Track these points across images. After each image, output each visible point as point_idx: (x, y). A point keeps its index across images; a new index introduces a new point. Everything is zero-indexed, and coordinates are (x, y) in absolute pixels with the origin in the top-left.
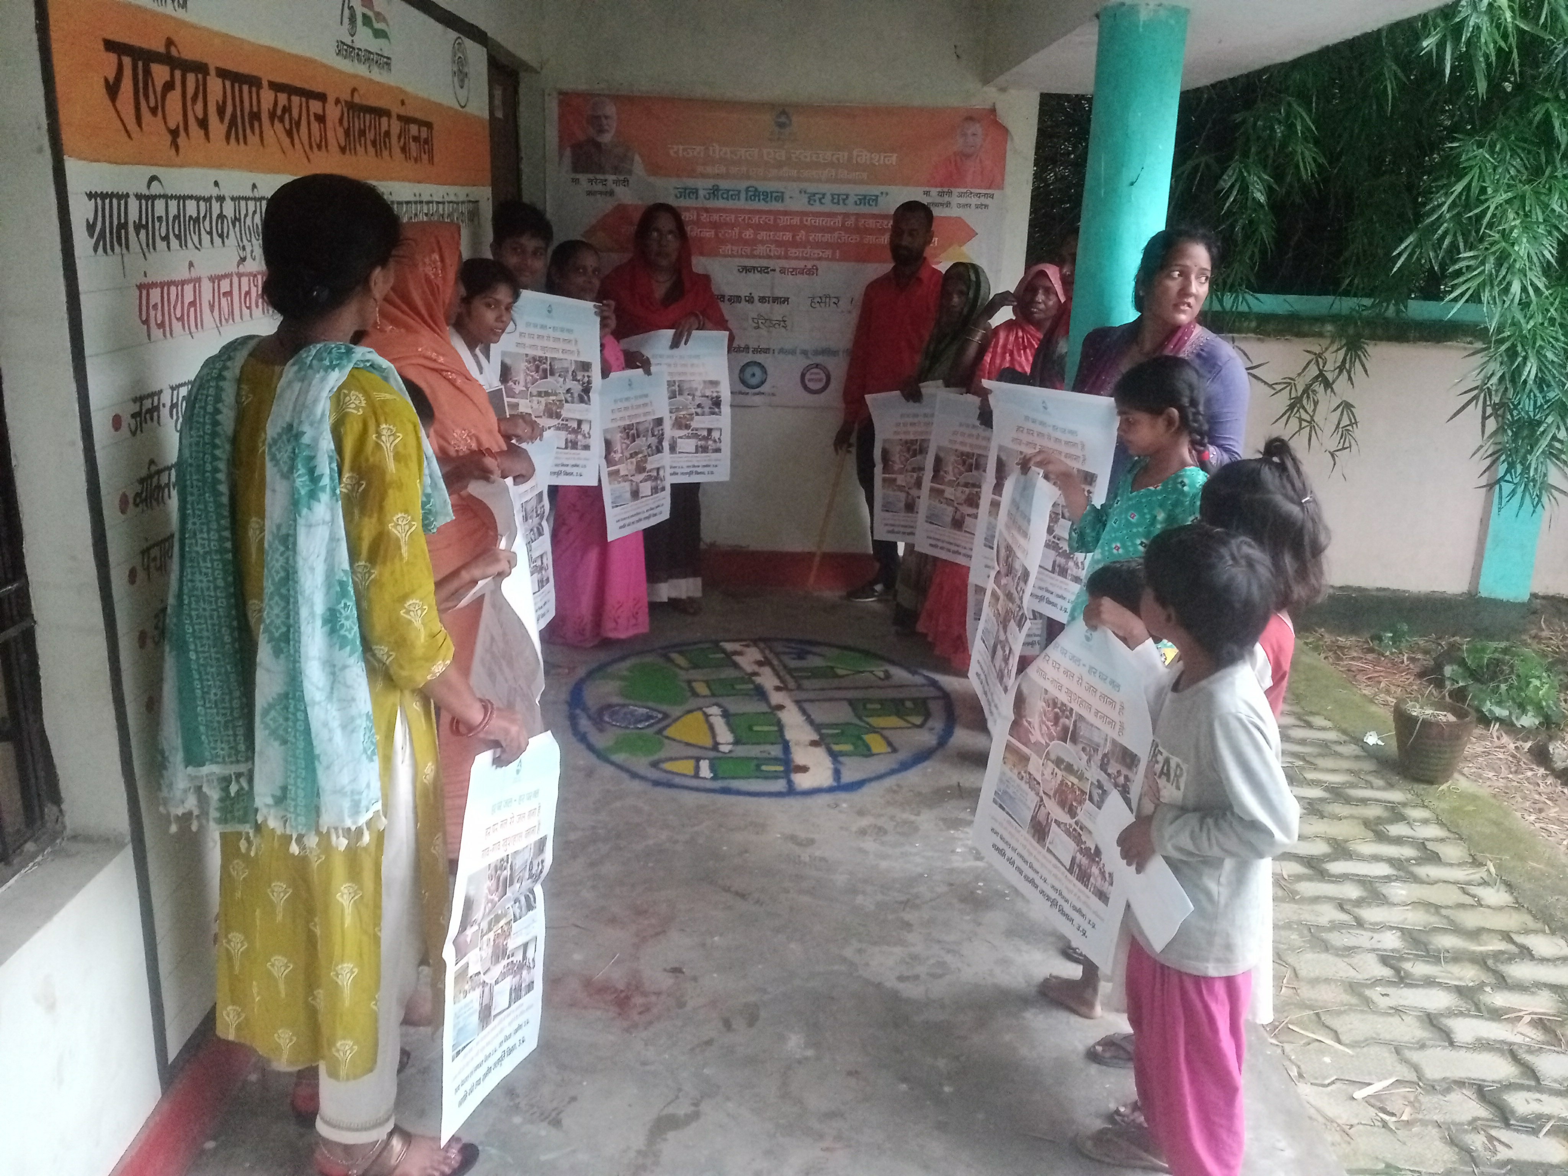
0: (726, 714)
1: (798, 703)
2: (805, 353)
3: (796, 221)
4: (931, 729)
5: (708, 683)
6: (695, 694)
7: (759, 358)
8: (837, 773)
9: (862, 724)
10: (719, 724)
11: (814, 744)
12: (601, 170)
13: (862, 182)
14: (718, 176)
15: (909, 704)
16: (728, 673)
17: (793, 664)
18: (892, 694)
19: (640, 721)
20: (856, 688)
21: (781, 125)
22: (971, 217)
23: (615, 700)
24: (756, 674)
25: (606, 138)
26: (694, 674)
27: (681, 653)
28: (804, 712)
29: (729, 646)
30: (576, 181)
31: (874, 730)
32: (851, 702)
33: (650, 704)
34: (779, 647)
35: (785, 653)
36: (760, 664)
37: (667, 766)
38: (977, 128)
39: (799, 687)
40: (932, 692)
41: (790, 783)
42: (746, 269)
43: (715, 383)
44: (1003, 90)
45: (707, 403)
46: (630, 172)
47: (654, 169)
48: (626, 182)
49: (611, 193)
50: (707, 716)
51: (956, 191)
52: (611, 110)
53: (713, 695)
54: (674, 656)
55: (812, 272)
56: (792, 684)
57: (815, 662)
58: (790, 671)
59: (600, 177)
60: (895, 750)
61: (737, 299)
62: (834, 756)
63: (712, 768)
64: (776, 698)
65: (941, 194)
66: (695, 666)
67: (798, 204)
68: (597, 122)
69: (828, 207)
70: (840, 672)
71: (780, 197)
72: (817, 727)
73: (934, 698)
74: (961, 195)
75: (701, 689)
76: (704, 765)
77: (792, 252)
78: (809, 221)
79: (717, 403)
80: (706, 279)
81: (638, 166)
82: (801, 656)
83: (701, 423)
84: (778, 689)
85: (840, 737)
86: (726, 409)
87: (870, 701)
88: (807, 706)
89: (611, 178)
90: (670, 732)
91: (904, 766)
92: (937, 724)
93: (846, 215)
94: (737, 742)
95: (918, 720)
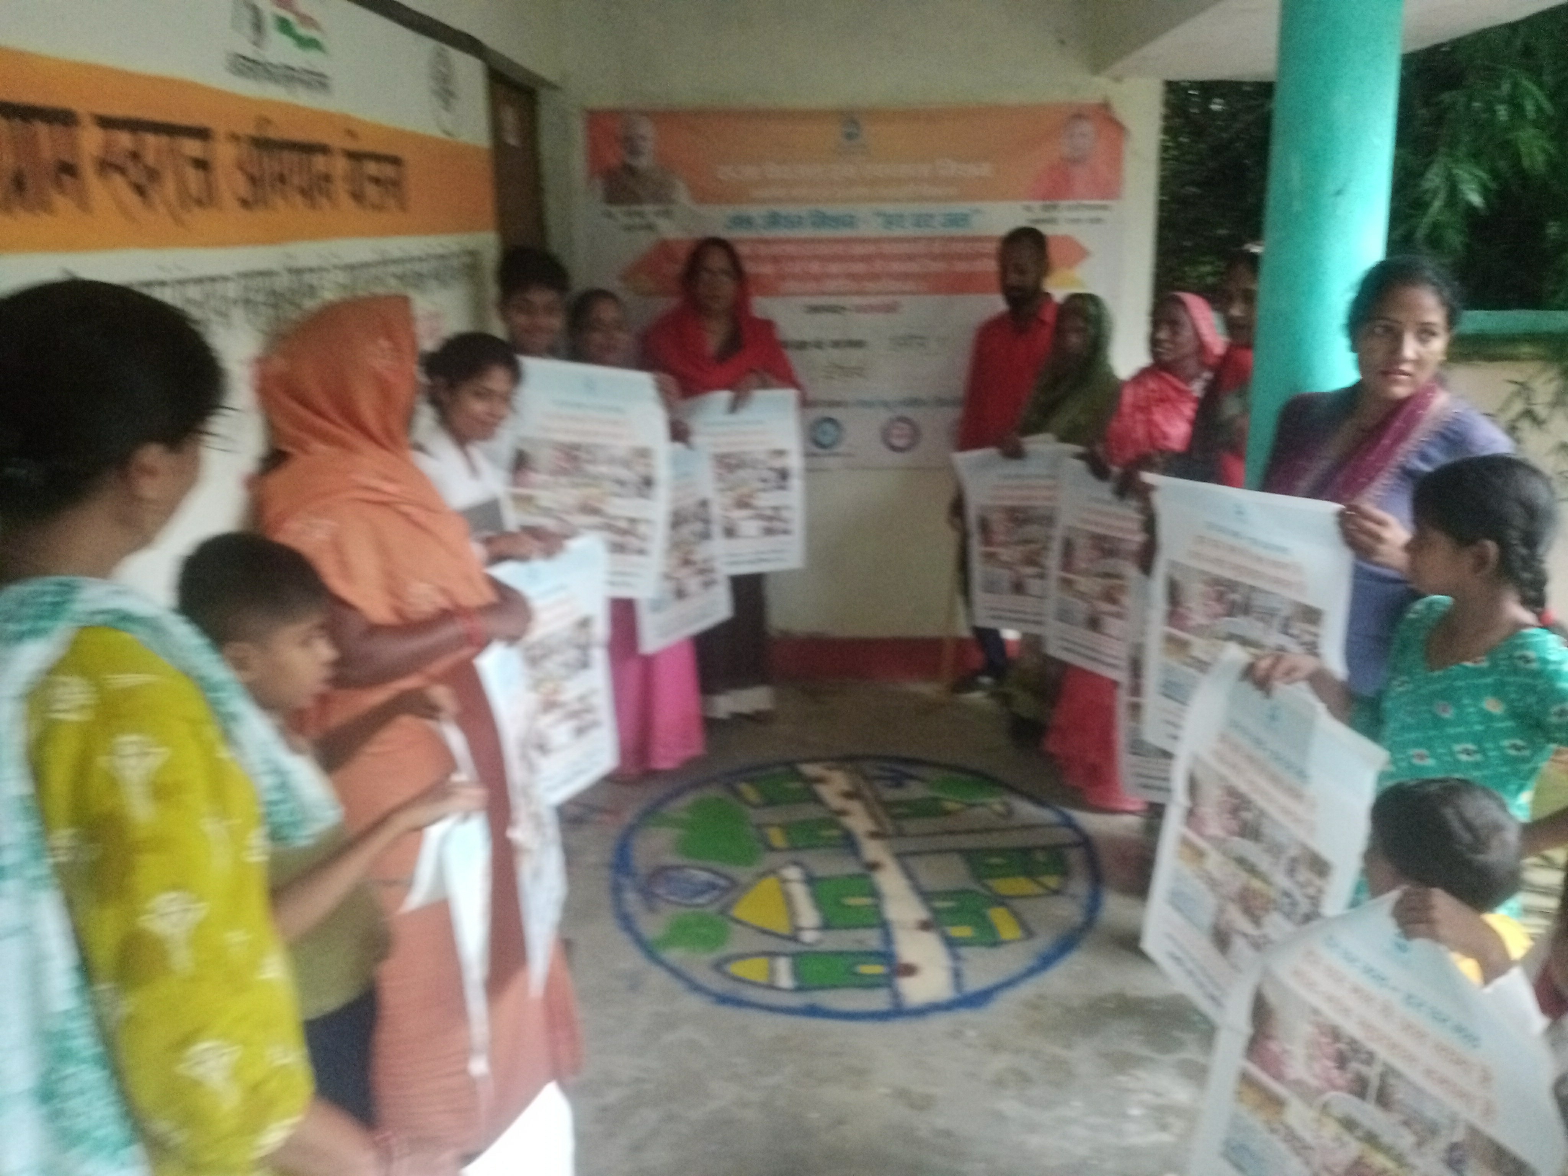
0: (810, 880)
1: (900, 856)
2: (886, 404)
3: (871, 249)
4: (1074, 897)
5: (786, 828)
6: (771, 849)
7: (834, 413)
8: (957, 975)
9: (982, 891)
10: (800, 893)
11: (925, 926)
12: (638, 200)
13: (949, 199)
14: (778, 200)
15: (1040, 857)
16: (810, 812)
17: (891, 794)
18: (1016, 840)
19: (701, 893)
20: (970, 832)
21: (849, 136)
22: (1084, 235)
23: (670, 859)
24: (843, 813)
25: (644, 162)
26: (767, 815)
27: (751, 781)
28: (910, 875)
29: (811, 770)
30: (610, 215)
31: (1001, 901)
32: (968, 855)
33: (716, 865)
34: (870, 768)
35: (880, 778)
36: (849, 795)
37: (738, 969)
38: (1087, 127)
39: (900, 834)
40: (1065, 835)
41: (896, 995)
42: (815, 309)
43: (780, 453)
44: (1118, 79)
45: (772, 475)
46: (671, 201)
47: (702, 196)
48: (667, 214)
49: (650, 227)
50: (784, 881)
51: (1064, 203)
52: (646, 129)
53: (794, 848)
54: (744, 787)
55: (890, 309)
56: (890, 829)
57: (916, 791)
58: (888, 806)
59: (636, 208)
60: (1029, 933)
61: (802, 345)
62: (951, 943)
63: (796, 973)
64: (873, 850)
65: (1046, 208)
66: (771, 802)
67: (871, 228)
68: (631, 144)
69: (910, 231)
70: (950, 806)
71: (849, 221)
72: (926, 896)
73: (1070, 846)
74: (1070, 208)
75: (777, 837)
76: (783, 965)
77: (870, 286)
78: (887, 248)
79: (783, 475)
80: (768, 326)
81: (682, 195)
82: (898, 781)
83: (767, 500)
84: (874, 835)
85: (957, 915)
86: (796, 484)
87: (991, 852)
88: (912, 862)
89: (649, 208)
90: (741, 911)
91: (1046, 961)
92: (1079, 886)
93: (931, 240)
94: (826, 926)
95: (1052, 881)
